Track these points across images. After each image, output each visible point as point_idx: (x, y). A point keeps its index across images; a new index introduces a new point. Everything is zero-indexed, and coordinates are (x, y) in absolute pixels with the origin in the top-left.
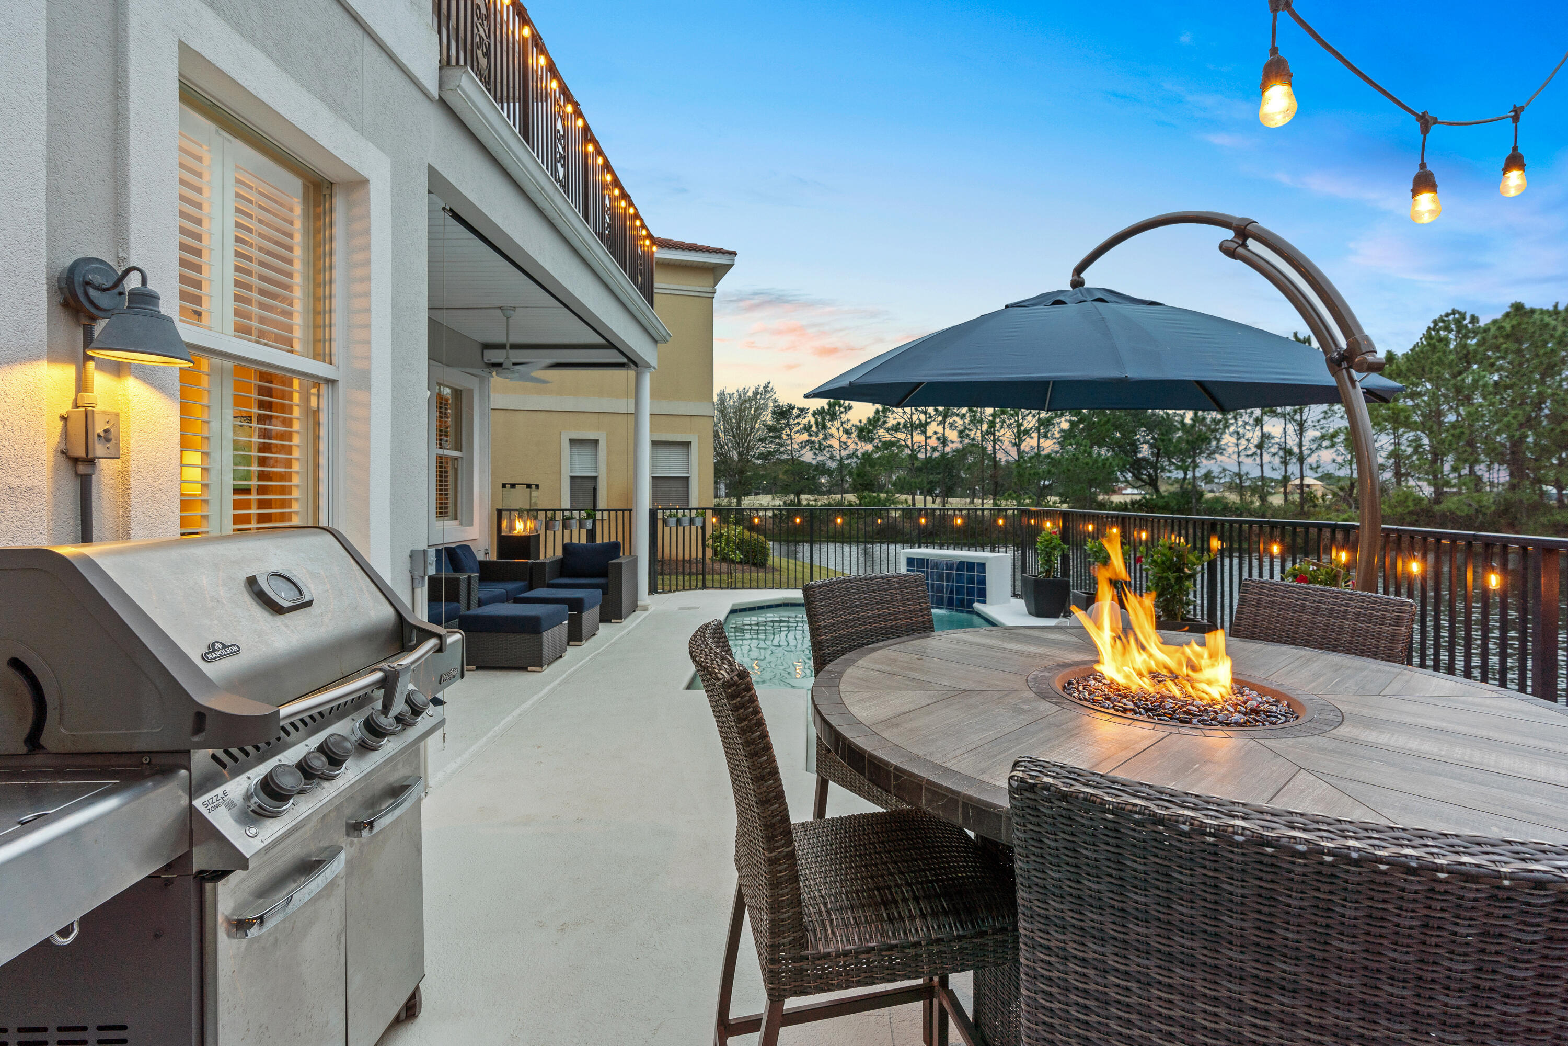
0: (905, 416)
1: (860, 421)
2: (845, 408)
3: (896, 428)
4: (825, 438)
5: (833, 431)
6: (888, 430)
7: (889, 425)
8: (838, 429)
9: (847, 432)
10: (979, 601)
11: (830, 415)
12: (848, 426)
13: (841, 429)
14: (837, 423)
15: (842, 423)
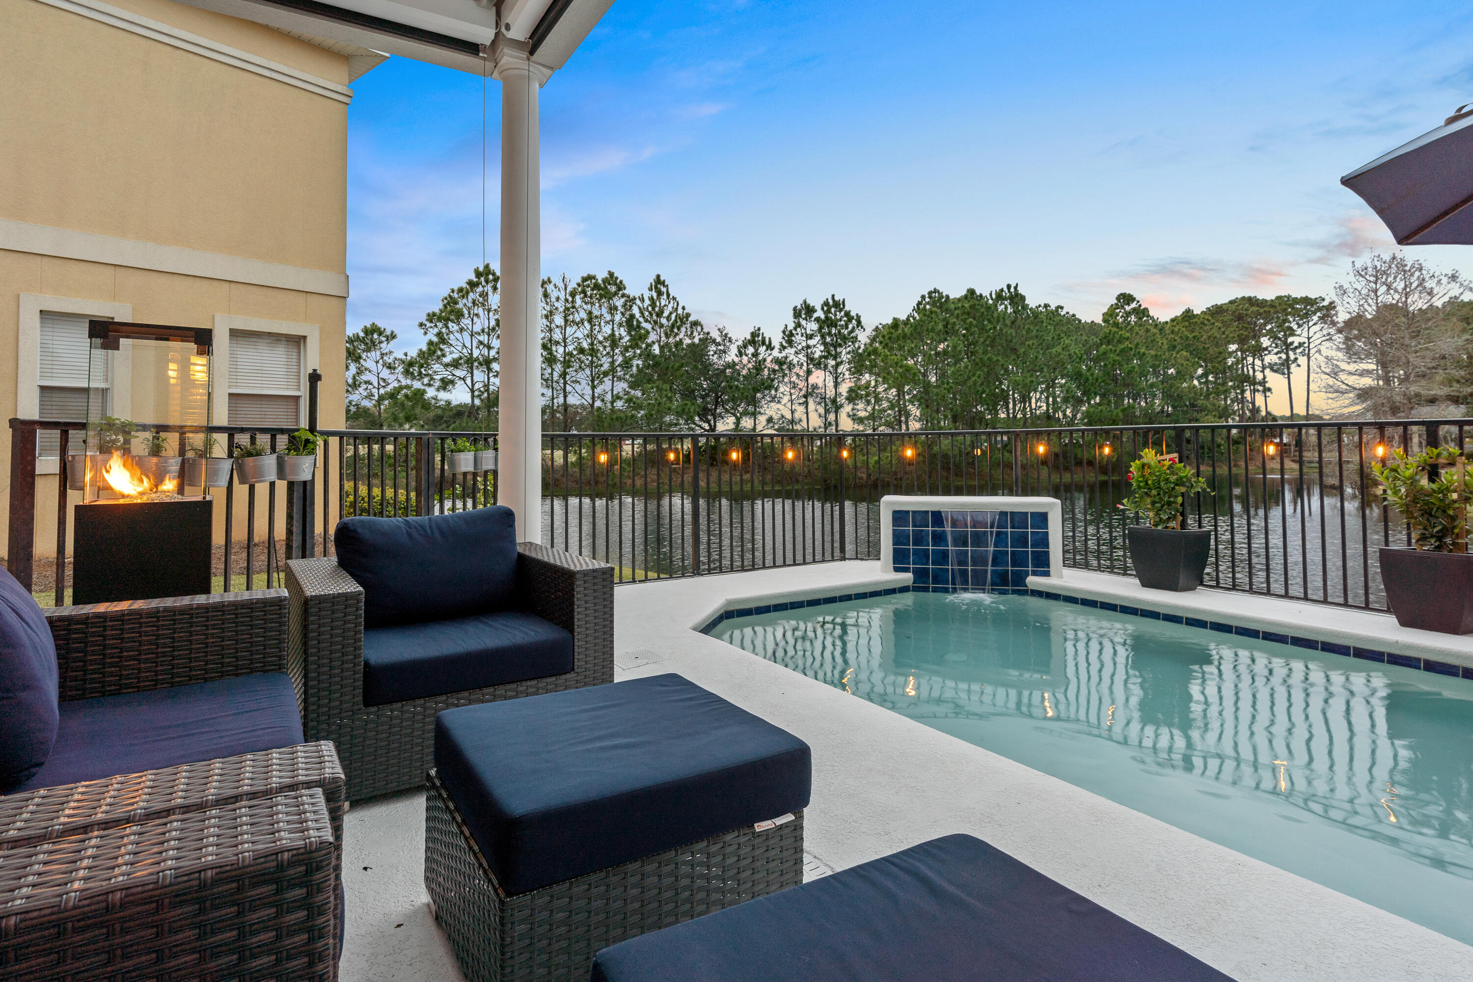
0: (465, 351)
1: (406, 354)
2: (387, 337)
3: (455, 364)
4: (360, 372)
5: (369, 364)
6: (446, 365)
7: (447, 359)
8: (377, 362)
9: (390, 367)
10: (1035, 573)
11: (366, 344)
12: (389, 359)
13: (381, 362)
14: (375, 355)
15: (382, 355)
